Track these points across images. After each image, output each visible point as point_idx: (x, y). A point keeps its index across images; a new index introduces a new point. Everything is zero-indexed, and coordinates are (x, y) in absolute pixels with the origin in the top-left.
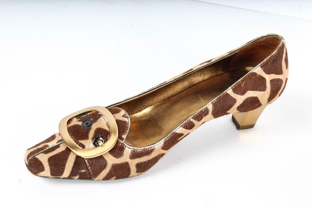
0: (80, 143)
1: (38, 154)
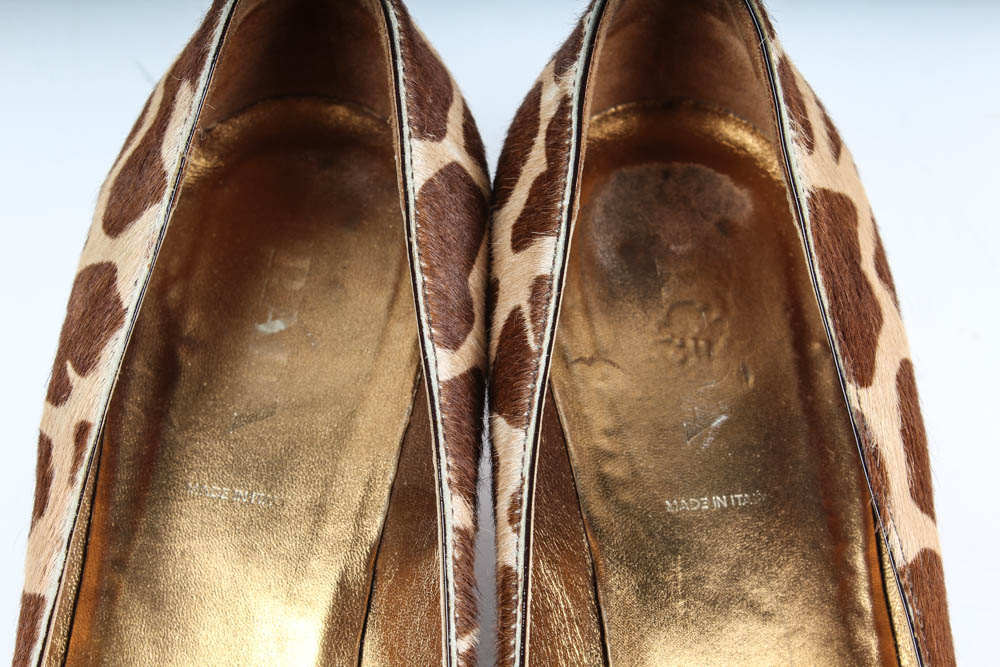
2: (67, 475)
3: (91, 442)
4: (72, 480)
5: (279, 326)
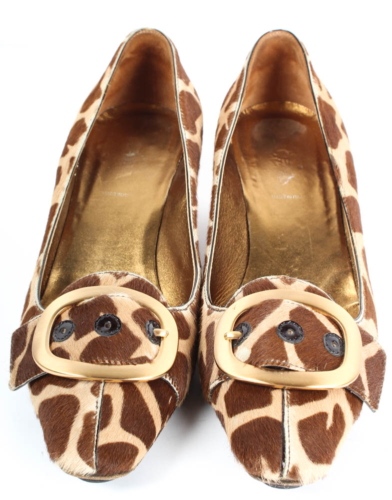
0: (137, 359)
1: (97, 437)
2: (67, 171)
3: (75, 162)
4: (68, 172)
5: (133, 154)
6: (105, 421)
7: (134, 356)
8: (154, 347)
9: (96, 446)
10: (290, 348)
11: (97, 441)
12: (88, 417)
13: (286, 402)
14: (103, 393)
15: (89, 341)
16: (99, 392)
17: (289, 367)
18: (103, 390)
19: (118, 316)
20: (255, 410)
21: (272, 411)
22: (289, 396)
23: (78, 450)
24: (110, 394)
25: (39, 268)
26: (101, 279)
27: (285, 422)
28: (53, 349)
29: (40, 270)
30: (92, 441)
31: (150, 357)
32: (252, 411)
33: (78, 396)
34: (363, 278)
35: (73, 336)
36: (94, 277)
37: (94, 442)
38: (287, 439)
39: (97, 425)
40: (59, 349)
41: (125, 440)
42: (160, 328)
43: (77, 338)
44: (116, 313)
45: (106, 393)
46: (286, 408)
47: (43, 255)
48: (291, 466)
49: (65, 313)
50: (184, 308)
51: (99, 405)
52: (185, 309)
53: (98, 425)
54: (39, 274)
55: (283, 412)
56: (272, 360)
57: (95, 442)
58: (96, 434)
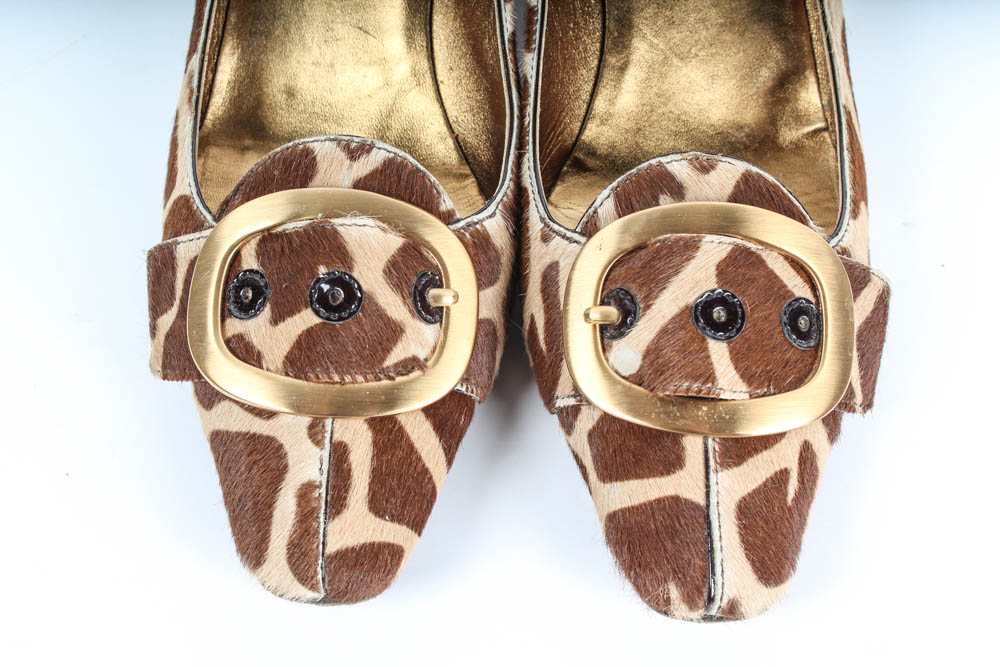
0: (396, 365)
1: (324, 536)
6: (337, 503)
7: (391, 360)
8: (429, 332)
9: (323, 554)
10: (719, 352)
11: (324, 544)
12: (305, 492)
13: (712, 463)
14: (331, 438)
15: (300, 332)
16: (323, 437)
17: (719, 395)
18: (332, 433)
19: (355, 275)
20: (652, 480)
21: (684, 484)
22: (717, 448)
23: (289, 563)
24: (345, 440)
25: (192, 91)
26: (318, 158)
27: (711, 507)
28: (229, 334)
29: (194, 97)
30: (315, 545)
31: (422, 356)
32: (645, 481)
33: (283, 438)
34: (845, 107)
35: (267, 312)
36: (303, 151)
37: (318, 547)
38: (717, 545)
39: (323, 511)
40: (240, 337)
41: (378, 538)
42: (441, 286)
43: (276, 320)
44: (351, 268)
45: (337, 437)
46: (712, 476)
47: (196, 57)
48: (725, 601)
49: (247, 246)
50: (490, 213)
51: (325, 467)
52: (493, 215)
53: (326, 510)
54: (193, 108)
55: (708, 486)
56: (687, 384)
57: (321, 546)
58: (322, 531)
